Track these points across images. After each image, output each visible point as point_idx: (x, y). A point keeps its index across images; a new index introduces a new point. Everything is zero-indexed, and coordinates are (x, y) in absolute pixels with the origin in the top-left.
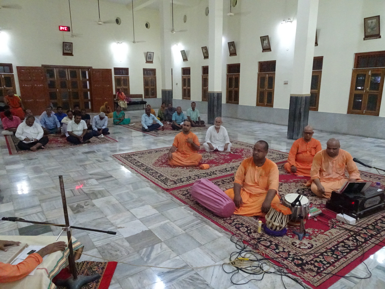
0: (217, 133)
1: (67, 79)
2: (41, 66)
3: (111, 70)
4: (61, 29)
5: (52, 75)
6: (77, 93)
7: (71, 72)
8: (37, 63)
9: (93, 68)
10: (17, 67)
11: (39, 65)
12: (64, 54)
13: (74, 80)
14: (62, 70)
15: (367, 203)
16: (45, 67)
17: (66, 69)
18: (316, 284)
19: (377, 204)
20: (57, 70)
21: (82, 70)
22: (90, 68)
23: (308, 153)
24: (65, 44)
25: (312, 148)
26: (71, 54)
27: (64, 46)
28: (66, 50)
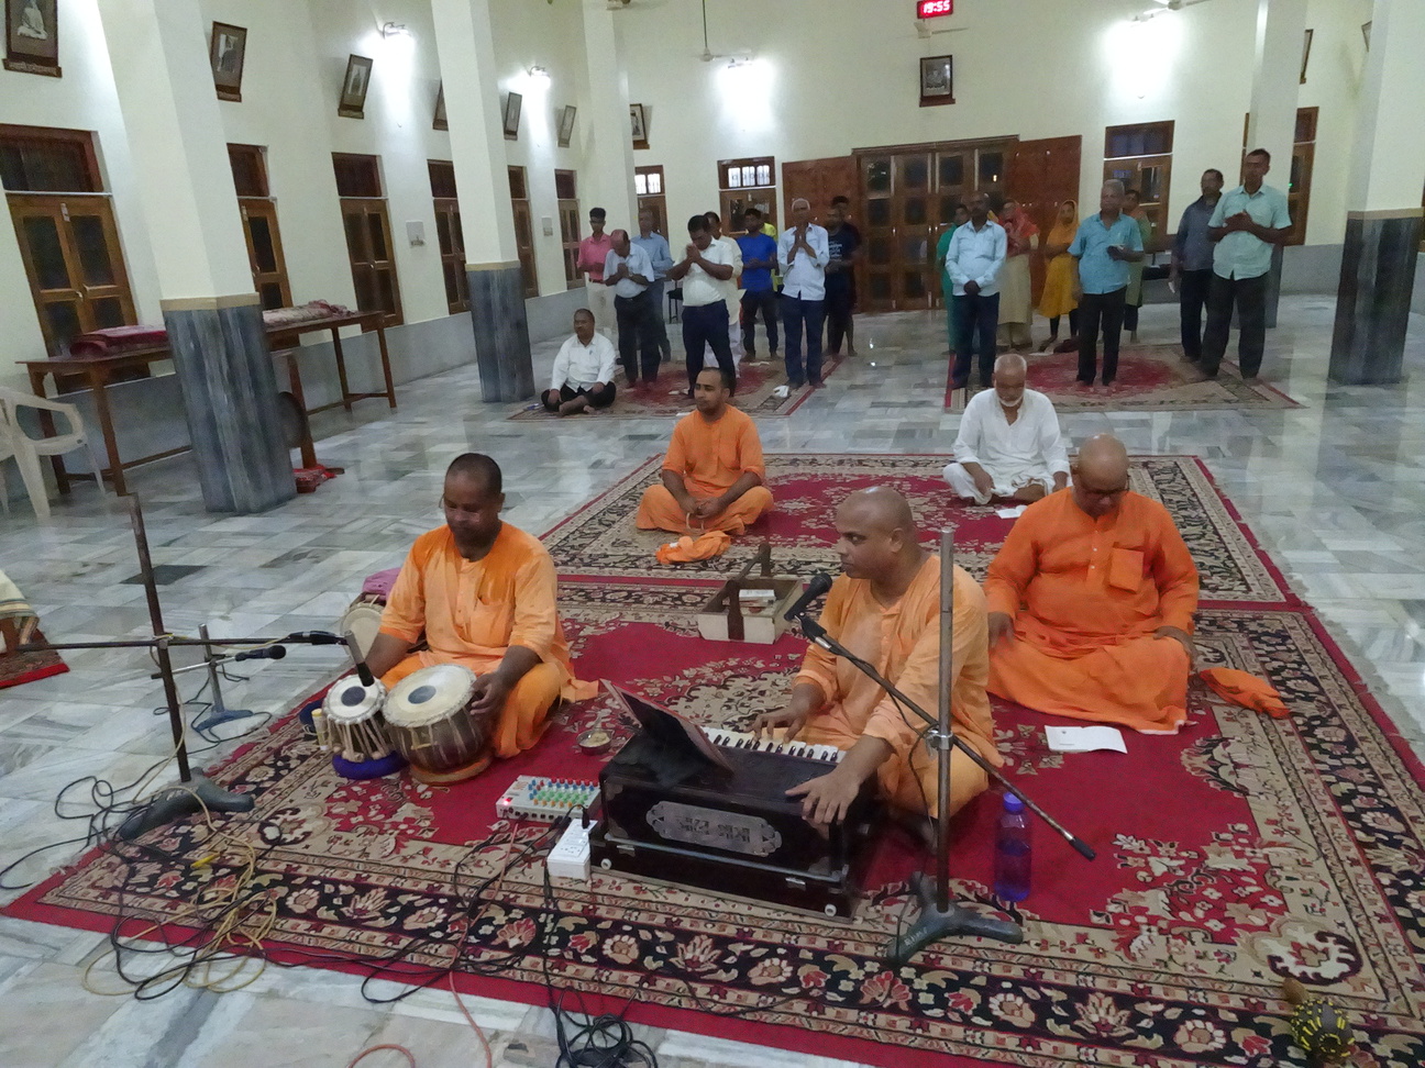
1: (929, 190)
2: (849, 154)
3: (1069, 147)
4: (923, 12)
5: (881, 183)
7: (945, 164)
8: (839, 146)
9: (1021, 139)
10: (785, 166)
11: (843, 150)
12: (926, 101)
13: (952, 190)
14: (913, 156)
15: (668, 817)
16: (860, 155)
17: (930, 156)
18: (49, 899)
19: (756, 853)
20: (901, 159)
21: (985, 152)
22: (1011, 142)
23: (1093, 582)
24: (929, 66)
25: (1116, 545)
26: (948, 99)
27: (924, 74)
28: (929, 86)
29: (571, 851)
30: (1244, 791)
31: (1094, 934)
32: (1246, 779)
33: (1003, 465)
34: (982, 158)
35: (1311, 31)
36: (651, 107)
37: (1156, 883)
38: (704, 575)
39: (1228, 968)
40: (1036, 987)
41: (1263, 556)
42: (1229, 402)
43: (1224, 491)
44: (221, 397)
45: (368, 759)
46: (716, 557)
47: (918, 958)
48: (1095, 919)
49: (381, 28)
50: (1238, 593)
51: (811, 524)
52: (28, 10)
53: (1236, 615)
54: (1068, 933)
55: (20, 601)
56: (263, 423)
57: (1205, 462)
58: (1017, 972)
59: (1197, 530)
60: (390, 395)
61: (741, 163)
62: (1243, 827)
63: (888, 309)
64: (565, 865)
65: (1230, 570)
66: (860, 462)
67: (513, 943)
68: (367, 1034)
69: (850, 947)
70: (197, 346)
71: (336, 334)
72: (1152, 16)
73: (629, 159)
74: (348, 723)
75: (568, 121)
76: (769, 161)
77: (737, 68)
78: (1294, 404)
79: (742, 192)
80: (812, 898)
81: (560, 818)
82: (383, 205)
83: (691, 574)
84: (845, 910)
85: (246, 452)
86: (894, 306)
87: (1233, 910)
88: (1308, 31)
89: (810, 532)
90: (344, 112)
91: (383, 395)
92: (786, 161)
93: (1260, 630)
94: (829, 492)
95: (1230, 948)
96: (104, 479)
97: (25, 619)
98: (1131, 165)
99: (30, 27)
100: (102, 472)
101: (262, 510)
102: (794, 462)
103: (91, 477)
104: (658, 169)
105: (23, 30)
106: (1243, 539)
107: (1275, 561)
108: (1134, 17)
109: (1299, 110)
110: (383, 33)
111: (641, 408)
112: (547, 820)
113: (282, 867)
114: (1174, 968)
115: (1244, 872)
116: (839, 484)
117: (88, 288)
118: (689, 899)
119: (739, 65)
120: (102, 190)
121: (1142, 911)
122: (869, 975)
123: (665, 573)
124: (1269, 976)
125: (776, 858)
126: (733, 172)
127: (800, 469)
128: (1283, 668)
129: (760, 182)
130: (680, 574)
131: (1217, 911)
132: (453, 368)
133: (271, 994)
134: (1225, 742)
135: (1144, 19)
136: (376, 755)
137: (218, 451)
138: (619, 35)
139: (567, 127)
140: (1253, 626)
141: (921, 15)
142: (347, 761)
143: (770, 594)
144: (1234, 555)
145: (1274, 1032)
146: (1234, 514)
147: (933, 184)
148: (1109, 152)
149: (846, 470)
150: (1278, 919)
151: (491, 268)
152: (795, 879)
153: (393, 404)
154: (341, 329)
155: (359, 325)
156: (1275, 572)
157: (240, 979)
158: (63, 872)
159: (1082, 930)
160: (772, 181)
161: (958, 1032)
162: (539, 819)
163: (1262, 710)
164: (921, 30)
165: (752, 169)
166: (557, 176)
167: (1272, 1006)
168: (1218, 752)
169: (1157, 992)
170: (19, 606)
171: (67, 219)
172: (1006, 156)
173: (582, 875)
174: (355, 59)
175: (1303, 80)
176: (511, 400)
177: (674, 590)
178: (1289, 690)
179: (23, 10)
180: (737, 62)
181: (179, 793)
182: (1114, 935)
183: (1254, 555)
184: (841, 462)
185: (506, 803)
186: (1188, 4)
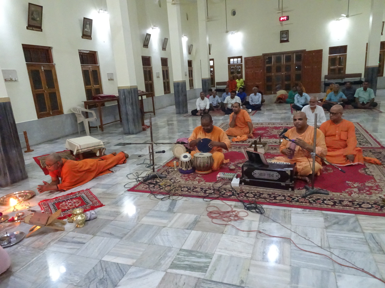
0: (312, 112)
1: (282, 64)
2: (262, 55)
3: (319, 53)
4: (281, 20)
5: (270, 61)
6: (290, 76)
7: (286, 57)
8: (259, 53)
9: (307, 50)
10: (245, 58)
12: (282, 41)
13: (288, 64)
14: (278, 56)
15: (257, 173)
16: (264, 55)
17: (282, 55)
18: (136, 189)
19: (275, 179)
20: (275, 56)
21: (297, 54)
22: (304, 51)
23: (337, 138)
24: (282, 33)
25: (342, 131)
26: (287, 41)
27: (281, 35)
28: (283, 38)
29: (236, 182)
30: (373, 176)
31: (343, 194)
32: (373, 174)
33: (311, 122)
34: (296, 55)
35: (384, 22)
36: (211, 44)
37: (355, 187)
38: (244, 144)
39: (371, 198)
40: (333, 200)
41: (375, 140)
42: (364, 112)
43: (365, 129)
44: (129, 108)
45: (187, 170)
46: (246, 140)
47: (309, 196)
48: (343, 192)
49: (152, 27)
50: (370, 146)
51: (266, 135)
52: (87, 25)
53: (369, 150)
54: (338, 194)
55: (103, 145)
56: (137, 114)
57: (359, 123)
58: (329, 198)
59: (359, 135)
60: (154, 112)
61: (234, 58)
62: (373, 180)
63: (271, 94)
64: (235, 184)
65: (367, 142)
66: (274, 124)
67: (229, 194)
68: (207, 205)
69: (295, 195)
70: (125, 96)
71: (142, 98)
72: (341, 19)
73: (208, 57)
74: (185, 161)
75: (191, 48)
76: (241, 57)
77: (233, 34)
78: (381, 112)
79: (234, 65)
80: (286, 188)
81: (230, 178)
82: (151, 68)
83: (241, 143)
84: (293, 190)
85: (134, 120)
86: (273, 93)
87: (371, 191)
88: (383, 22)
89: (266, 136)
90: (144, 47)
91: (152, 112)
92: (245, 57)
93: (375, 152)
94: (268, 129)
95: (371, 195)
96: (99, 128)
97: (103, 149)
98: (336, 57)
99: (87, 29)
100: (99, 126)
101: (136, 134)
102: (257, 124)
103: (96, 127)
104: (213, 60)
105: (86, 30)
106: (370, 137)
107: (378, 140)
108: (336, 19)
109: (381, 42)
110: (153, 28)
111: (216, 114)
112: (227, 179)
113: (178, 185)
114: (360, 198)
115: (374, 186)
116: (270, 128)
117: (94, 86)
118: (261, 189)
119: (234, 34)
120: (97, 64)
121: (353, 191)
122: (300, 198)
123: (235, 143)
124: (379, 199)
125: (279, 180)
126: (232, 60)
127: (259, 125)
128: (380, 158)
129: (239, 62)
130: (238, 143)
131: (368, 191)
132: (165, 107)
133: (186, 200)
134: (368, 169)
135: (339, 20)
136: (189, 169)
137: (128, 120)
138: (207, 28)
139: (191, 50)
140: (373, 151)
141: (280, 21)
142: (183, 170)
143: (262, 145)
144: (368, 140)
145: (381, 205)
146: (367, 132)
147: (283, 62)
148: (330, 53)
149: (270, 126)
150: (381, 192)
151: (180, 82)
152: (283, 184)
153: (154, 114)
154: (143, 96)
155: (146, 96)
156: (378, 142)
157: (179, 199)
158: (136, 186)
159: (341, 193)
160: (242, 62)
161: (319, 205)
162: (226, 179)
163: (376, 164)
164: (281, 24)
165: (237, 59)
166: (188, 62)
167: (380, 202)
168: (367, 170)
169: (357, 201)
170: (103, 146)
171: (91, 71)
172: (303, 55)
173: (238, 186)
174: (147, 34)
175: (382, 34)
176: (183, 113)
177: (238, 146)
178: (382, 161)
179: (86, 25)
180: (233, 33)
181: (153, 174)
182: (348, 194)
183: (373, 140)
184: (269, 124)
185: (219, 176)
186: (351, 16)
